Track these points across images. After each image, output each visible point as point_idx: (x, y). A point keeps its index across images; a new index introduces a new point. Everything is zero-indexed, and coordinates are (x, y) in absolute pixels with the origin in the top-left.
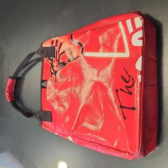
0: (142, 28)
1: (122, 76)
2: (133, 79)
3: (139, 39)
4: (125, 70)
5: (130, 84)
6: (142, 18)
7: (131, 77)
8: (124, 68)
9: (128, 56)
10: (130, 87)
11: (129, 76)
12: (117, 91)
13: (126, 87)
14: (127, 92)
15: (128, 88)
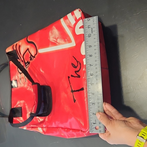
0: (81, 18)
1: (72, 64)
2: (80, 64)
3: (80, 28)
4: (74, 57)
5: (78, 69)
6: (80, 10)
7: (79, 62)
8: (73, 56)
9: (75, 45)
10: (78, 71)
11: (77, 62)
12: (69, 77)
13: (76, 72)
14: (76, 77)
15: (77, 73)
